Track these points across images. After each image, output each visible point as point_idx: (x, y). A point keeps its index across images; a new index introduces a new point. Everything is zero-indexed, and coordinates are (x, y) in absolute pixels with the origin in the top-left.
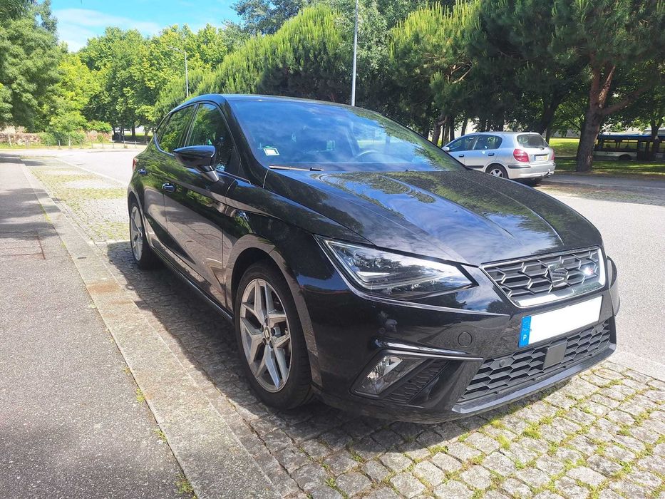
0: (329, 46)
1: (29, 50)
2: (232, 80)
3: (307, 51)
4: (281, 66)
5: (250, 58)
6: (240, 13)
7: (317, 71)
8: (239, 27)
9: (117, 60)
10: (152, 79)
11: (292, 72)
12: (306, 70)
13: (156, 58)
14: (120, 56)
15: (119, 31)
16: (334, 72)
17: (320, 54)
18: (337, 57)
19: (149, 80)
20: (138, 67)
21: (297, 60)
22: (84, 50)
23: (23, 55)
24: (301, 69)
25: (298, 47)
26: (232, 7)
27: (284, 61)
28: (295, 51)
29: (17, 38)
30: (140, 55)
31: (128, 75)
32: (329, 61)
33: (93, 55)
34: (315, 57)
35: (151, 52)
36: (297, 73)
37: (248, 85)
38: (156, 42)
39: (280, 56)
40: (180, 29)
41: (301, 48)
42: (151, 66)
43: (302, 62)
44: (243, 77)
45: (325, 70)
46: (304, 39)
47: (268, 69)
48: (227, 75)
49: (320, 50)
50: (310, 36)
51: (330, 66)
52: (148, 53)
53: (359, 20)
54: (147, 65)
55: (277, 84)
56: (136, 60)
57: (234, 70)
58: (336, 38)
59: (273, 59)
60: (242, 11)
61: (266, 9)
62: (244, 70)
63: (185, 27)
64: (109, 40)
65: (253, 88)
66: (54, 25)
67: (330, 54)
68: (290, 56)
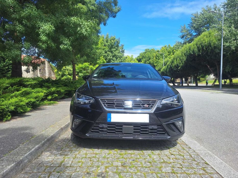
0: (212, 44)
1: (117, 58)
2: (176, 60)
3: (203, 47)
4: (192, 53)
5: (183, 52)
6: (182, 38)
7: (207, 53)
8: (181, 43)
9: (146, 58)
10: (156, 63)
11: (197, 55)
12: (202, 54)
13: (158, 56)
14: (147, 57)
15: (149, 50)
16: (214, 53)
17: (208, 47)
18: (215, 47)
19: (155, 63)
20: (152, 59)
21: (199, 51)
22: (138, 57)
23: (115, 60)
24: (200, 53)
25: (199, 46)
26: (179, 37)
27: (193, 51)
28: (198, 48)
29: (115, 56)
30: (153, 56)
31: (149, 62)
32: (212, 49)
33: (141, 58)
34: (206, 49)
35: (156, 54)
36: (199, 55)
37: (181, 61)
38: (158, 51)
39: (192, 50)
40: (167, 46)
41: (200, 46)
42: (156, 59)
43: (201, 51)
44: (180, 59)
45: (210, 53)
46: (202, 43)
47: (187, 55)
48: (174, 59)
49: (208, 46)
50: (204, 41)
51: (212, 51)
52: (155, 55)
53: (224, 33)
54: (155, 59)
55: (191, 60)
56: (152, 57)
57: (177, 57)
58: (215, 41)
59: (189, 52)
60: (182, 37)
61: (191, 35)
62: (180, 56)
63: (169, 45)
64: (145, 53)
65: (183, 62)
66: (124, 51)
67: (212, 47)
68: (196, 50)
